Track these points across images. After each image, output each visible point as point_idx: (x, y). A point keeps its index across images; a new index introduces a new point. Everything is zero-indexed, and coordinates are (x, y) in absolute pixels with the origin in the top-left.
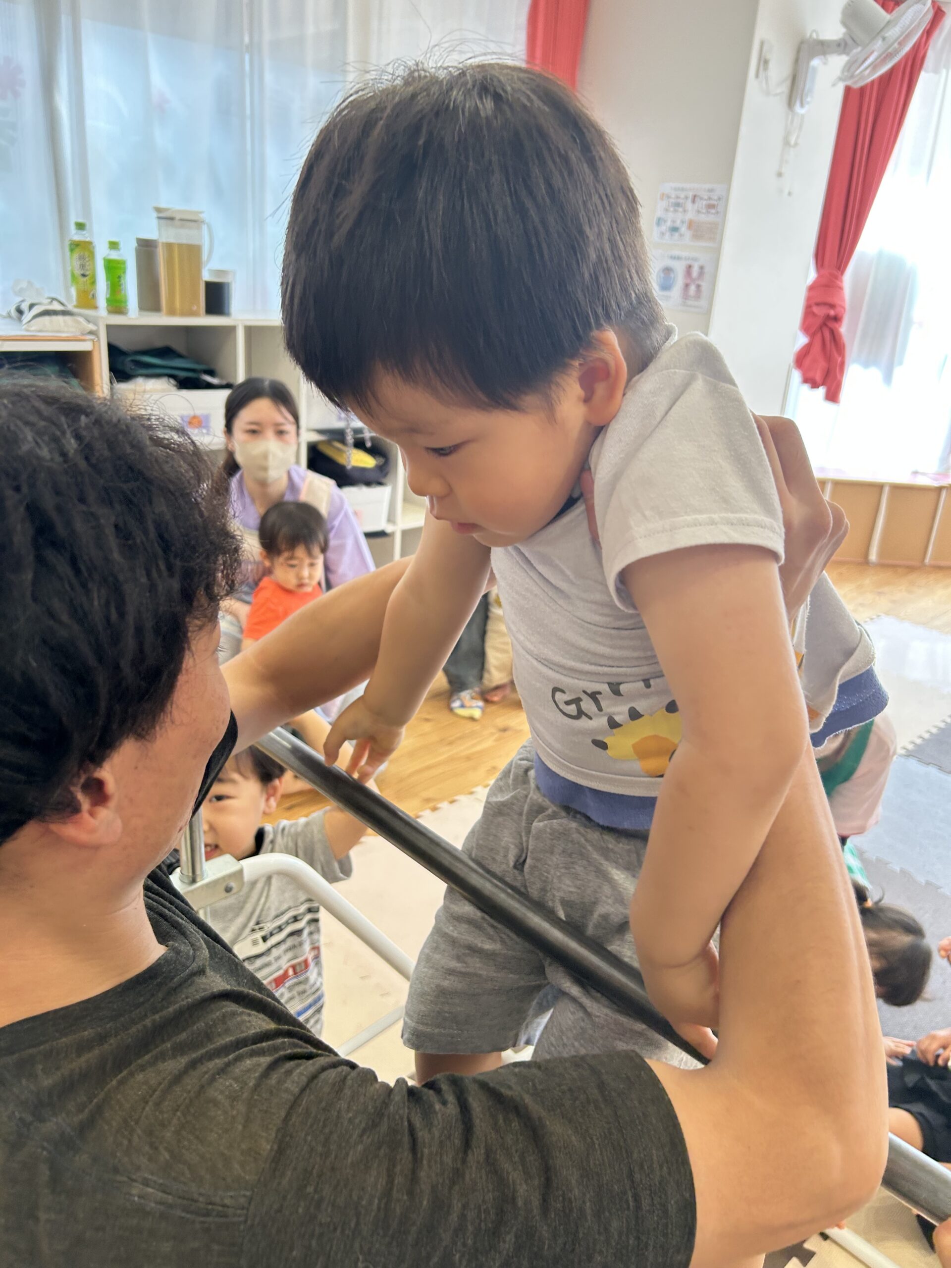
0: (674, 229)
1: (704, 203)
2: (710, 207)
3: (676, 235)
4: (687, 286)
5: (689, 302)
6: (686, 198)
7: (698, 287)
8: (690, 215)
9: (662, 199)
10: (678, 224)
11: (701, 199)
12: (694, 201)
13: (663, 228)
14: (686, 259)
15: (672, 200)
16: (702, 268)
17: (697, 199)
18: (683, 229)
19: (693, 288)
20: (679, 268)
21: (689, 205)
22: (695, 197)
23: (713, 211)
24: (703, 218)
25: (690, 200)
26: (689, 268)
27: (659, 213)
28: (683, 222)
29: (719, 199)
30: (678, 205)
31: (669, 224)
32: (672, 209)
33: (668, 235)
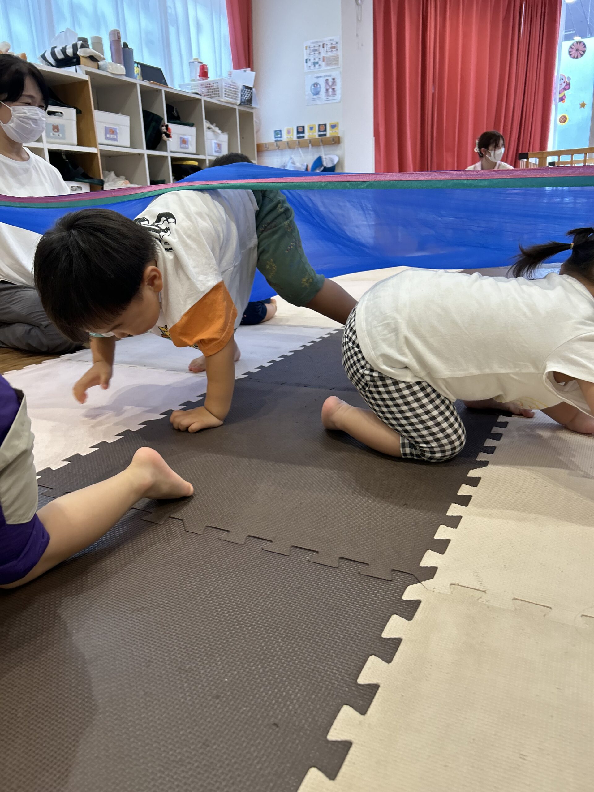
0: (315, 63)
1: (330, 46)
2: (332, 48)
3: (317, 66)
4: (327, 90)
5: (330, 98)
6: (319, 46)
7: (333, 89)
8: (323, 54)
9: (306, 49)
10: (317, 60)
11: (327, 45)
12: (323, 47)
13: (309, 64)
14: (325, 76)
15: (312, 49)
16: (334, 79)
17: (325, 46)
18: (320, 63)
19: (330, 90)
20: (322, 82)
21: (321, 49)
22: (323, 44)
23: (334, 50)
24: (329, 54)
25: (321, 46)
26: (327, 80)
27: (306, 57)
28: (319, 59)
29: (337, 43)
30: (316, 50)
31: (312, 61)
32: (312, 53)
33: (312, 67)
